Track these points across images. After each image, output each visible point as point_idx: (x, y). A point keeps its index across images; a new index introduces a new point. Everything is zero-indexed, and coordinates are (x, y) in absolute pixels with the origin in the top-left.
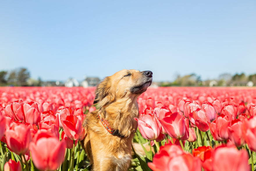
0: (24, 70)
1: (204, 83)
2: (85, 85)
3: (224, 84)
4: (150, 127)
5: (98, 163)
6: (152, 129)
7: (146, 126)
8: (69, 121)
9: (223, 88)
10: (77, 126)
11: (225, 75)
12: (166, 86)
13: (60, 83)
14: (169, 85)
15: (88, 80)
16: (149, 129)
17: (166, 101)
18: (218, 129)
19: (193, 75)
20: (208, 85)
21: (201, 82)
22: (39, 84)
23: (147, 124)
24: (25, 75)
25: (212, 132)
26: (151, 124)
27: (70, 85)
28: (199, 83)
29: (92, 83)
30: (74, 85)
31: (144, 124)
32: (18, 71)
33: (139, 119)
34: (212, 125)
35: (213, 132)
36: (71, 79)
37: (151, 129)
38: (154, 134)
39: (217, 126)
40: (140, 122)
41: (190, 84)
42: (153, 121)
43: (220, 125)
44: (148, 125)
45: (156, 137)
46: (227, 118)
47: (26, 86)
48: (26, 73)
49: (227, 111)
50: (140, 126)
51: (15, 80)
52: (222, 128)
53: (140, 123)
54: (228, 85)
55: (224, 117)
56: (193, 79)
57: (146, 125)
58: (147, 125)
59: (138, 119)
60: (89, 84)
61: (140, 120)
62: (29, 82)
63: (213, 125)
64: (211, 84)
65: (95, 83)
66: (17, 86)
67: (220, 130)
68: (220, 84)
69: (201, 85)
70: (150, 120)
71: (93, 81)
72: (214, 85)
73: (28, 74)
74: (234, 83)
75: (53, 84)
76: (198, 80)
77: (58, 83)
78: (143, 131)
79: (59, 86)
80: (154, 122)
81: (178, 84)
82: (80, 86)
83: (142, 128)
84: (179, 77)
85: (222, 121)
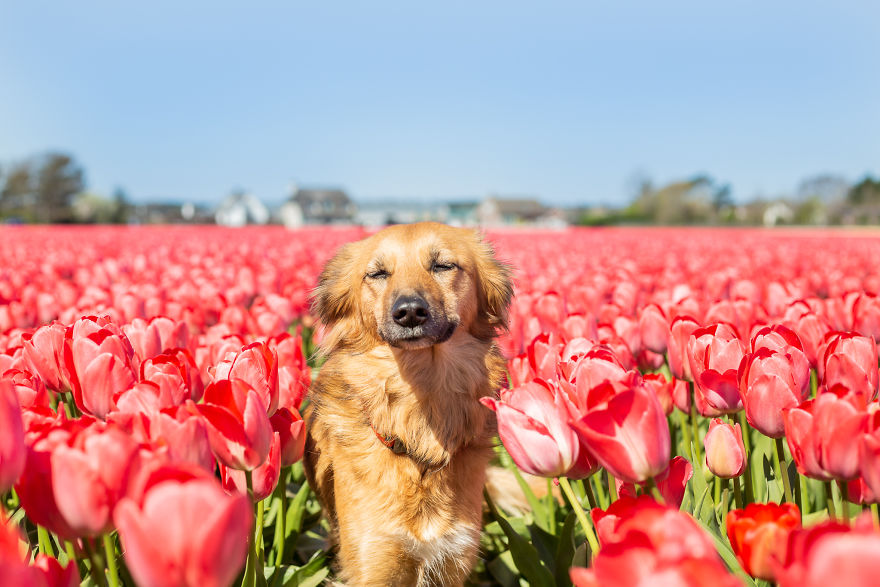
0: (61, 162)
1: (742, 214)
2: (293, 218)
3: (820, 217)
4: (544, 431)
5: (354, 549)
6: (551, 437)
7: (528, 428)
8: (215, 406)
9: (816, 232)
10: (249, 420)
11: (823, 181)
12: (599, 224)
13: (198, 209)
14: (610, 220)
15: (302, 199)
16: (541, 436)
17: (605, 307)
18: (821, 439)
19: (700, 181)
20: (756, 220)
21: (733, 207)
22: (119, 214)
23: (531, 421)
24: (67, 180)
25: (795, 443)
26: (546, 419)
27: (234, 218)
28: (723, 212)
29: (316, 210)
30: (250, 220)
31: (522, 421)
32: (38, 166)
33: (501, 404)
34: (794, 418)
35: (799, 443)
36: (239, 196)
37: (546, 437)
38: (560, 455)
39: (815, 429)
40: (503, 412)
41: (689, 217)
42: (555, 406)
43: (828, 427)
44: (536, 424)
45: (568, 464)
46: (855, 400)
47: (68, 221)
48: (68, 171)
49: (846, 359)
50: (506, 428)
51: (28, 200)
52: (836, 436)
53: (504, 416)
54: (835, 220)
55: (847, 397)
56: (701, 198)
57: (527, 423)
58: (532, 424)
59: (497, 404)
60: (306, 217)
61: (506, 407)
62: (81, 206)
63: (798, 417)
64: (770, 216)
65: (331, 210)
66: (36, 221)
67: (825, 443)
68: (802, 215)
69: (731, 221)
70: (540, 402)
71: (322, 203)
72: (780, 222)
73: (79, 175)
74: (858, 212)
75: (171, 213)
76: (722, 201)
77: (188, 212)
78: (520, 446)
79: (193, 221)
80: (557, 411)
81: (643, 216)
82: (274, 223)
83: (514, 436)
84: (646, 188)
85: (836, 410)
